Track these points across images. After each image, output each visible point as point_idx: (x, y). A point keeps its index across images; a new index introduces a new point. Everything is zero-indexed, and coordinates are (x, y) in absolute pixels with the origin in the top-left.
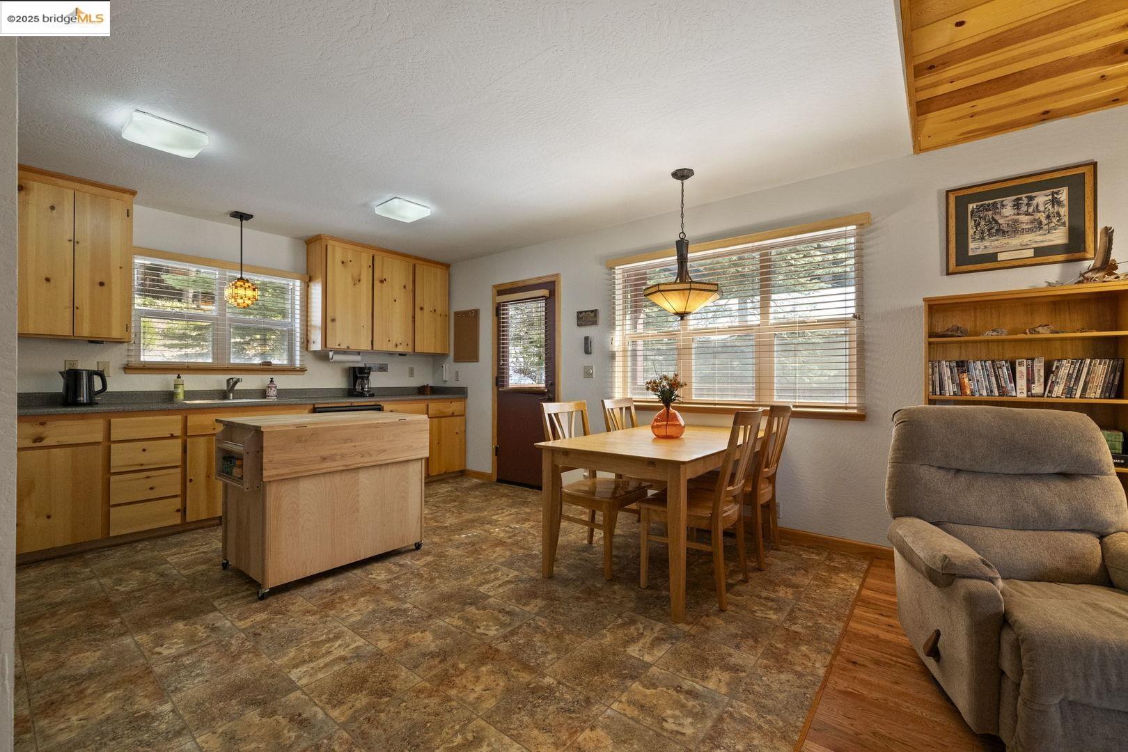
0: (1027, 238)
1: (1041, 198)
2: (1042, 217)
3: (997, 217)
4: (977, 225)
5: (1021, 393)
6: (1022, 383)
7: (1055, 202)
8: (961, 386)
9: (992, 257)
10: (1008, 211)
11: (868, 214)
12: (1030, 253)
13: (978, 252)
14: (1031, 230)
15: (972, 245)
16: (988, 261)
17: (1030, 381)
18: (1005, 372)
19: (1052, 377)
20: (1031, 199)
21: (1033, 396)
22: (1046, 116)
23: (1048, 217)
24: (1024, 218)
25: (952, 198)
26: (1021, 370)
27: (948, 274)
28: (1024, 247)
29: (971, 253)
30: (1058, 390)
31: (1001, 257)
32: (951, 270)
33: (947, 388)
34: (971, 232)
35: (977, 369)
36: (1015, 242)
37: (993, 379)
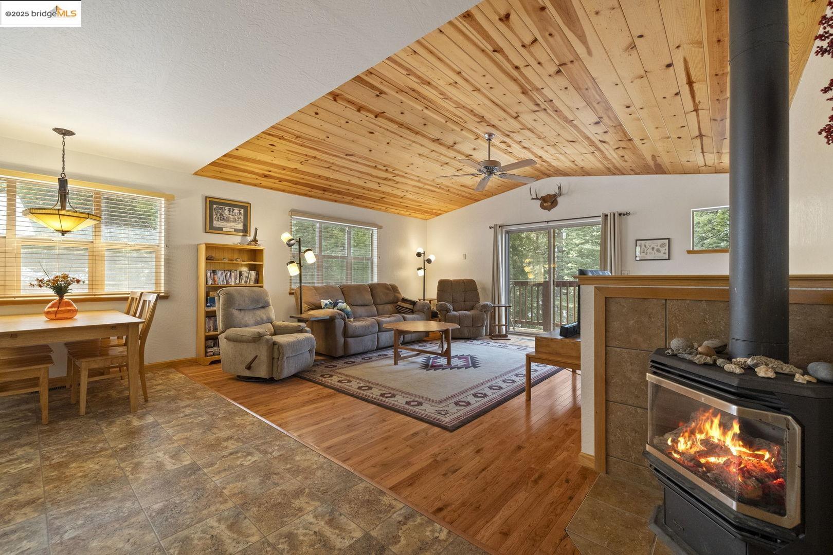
0: (232, 224)
1: (236, 211)
2: (236, 217)
3: (223, 213)
4: (217, 215)
5: (232, 283)
6: (233, 279)
7: (240, 213)
8: (214, 281)
9: (221, 229)
10: (226, 212)
11: (174, 196)
12: (233, 230)
13: (217, 226)
14: (233, 222)
15: (215, 222)
16: (220, 230)
17: (236, 279)
18: (228, 275)
19: (241, 277)
20: (233, 210)
21: (236, 284)
22: (239, 181)
23: (238, 218)
24: (231, 216)
25: (208, 200)
26: (233, 274)
27: (206, 232)
28: (231, 227)
29: (214, 226)
30: (243, 282)
31: (224, 229)
32: (207, 231)
33: (209, 281)
34: (214, 217)
35: (219, 273)
36: (229, 225)
37: (225, 278)
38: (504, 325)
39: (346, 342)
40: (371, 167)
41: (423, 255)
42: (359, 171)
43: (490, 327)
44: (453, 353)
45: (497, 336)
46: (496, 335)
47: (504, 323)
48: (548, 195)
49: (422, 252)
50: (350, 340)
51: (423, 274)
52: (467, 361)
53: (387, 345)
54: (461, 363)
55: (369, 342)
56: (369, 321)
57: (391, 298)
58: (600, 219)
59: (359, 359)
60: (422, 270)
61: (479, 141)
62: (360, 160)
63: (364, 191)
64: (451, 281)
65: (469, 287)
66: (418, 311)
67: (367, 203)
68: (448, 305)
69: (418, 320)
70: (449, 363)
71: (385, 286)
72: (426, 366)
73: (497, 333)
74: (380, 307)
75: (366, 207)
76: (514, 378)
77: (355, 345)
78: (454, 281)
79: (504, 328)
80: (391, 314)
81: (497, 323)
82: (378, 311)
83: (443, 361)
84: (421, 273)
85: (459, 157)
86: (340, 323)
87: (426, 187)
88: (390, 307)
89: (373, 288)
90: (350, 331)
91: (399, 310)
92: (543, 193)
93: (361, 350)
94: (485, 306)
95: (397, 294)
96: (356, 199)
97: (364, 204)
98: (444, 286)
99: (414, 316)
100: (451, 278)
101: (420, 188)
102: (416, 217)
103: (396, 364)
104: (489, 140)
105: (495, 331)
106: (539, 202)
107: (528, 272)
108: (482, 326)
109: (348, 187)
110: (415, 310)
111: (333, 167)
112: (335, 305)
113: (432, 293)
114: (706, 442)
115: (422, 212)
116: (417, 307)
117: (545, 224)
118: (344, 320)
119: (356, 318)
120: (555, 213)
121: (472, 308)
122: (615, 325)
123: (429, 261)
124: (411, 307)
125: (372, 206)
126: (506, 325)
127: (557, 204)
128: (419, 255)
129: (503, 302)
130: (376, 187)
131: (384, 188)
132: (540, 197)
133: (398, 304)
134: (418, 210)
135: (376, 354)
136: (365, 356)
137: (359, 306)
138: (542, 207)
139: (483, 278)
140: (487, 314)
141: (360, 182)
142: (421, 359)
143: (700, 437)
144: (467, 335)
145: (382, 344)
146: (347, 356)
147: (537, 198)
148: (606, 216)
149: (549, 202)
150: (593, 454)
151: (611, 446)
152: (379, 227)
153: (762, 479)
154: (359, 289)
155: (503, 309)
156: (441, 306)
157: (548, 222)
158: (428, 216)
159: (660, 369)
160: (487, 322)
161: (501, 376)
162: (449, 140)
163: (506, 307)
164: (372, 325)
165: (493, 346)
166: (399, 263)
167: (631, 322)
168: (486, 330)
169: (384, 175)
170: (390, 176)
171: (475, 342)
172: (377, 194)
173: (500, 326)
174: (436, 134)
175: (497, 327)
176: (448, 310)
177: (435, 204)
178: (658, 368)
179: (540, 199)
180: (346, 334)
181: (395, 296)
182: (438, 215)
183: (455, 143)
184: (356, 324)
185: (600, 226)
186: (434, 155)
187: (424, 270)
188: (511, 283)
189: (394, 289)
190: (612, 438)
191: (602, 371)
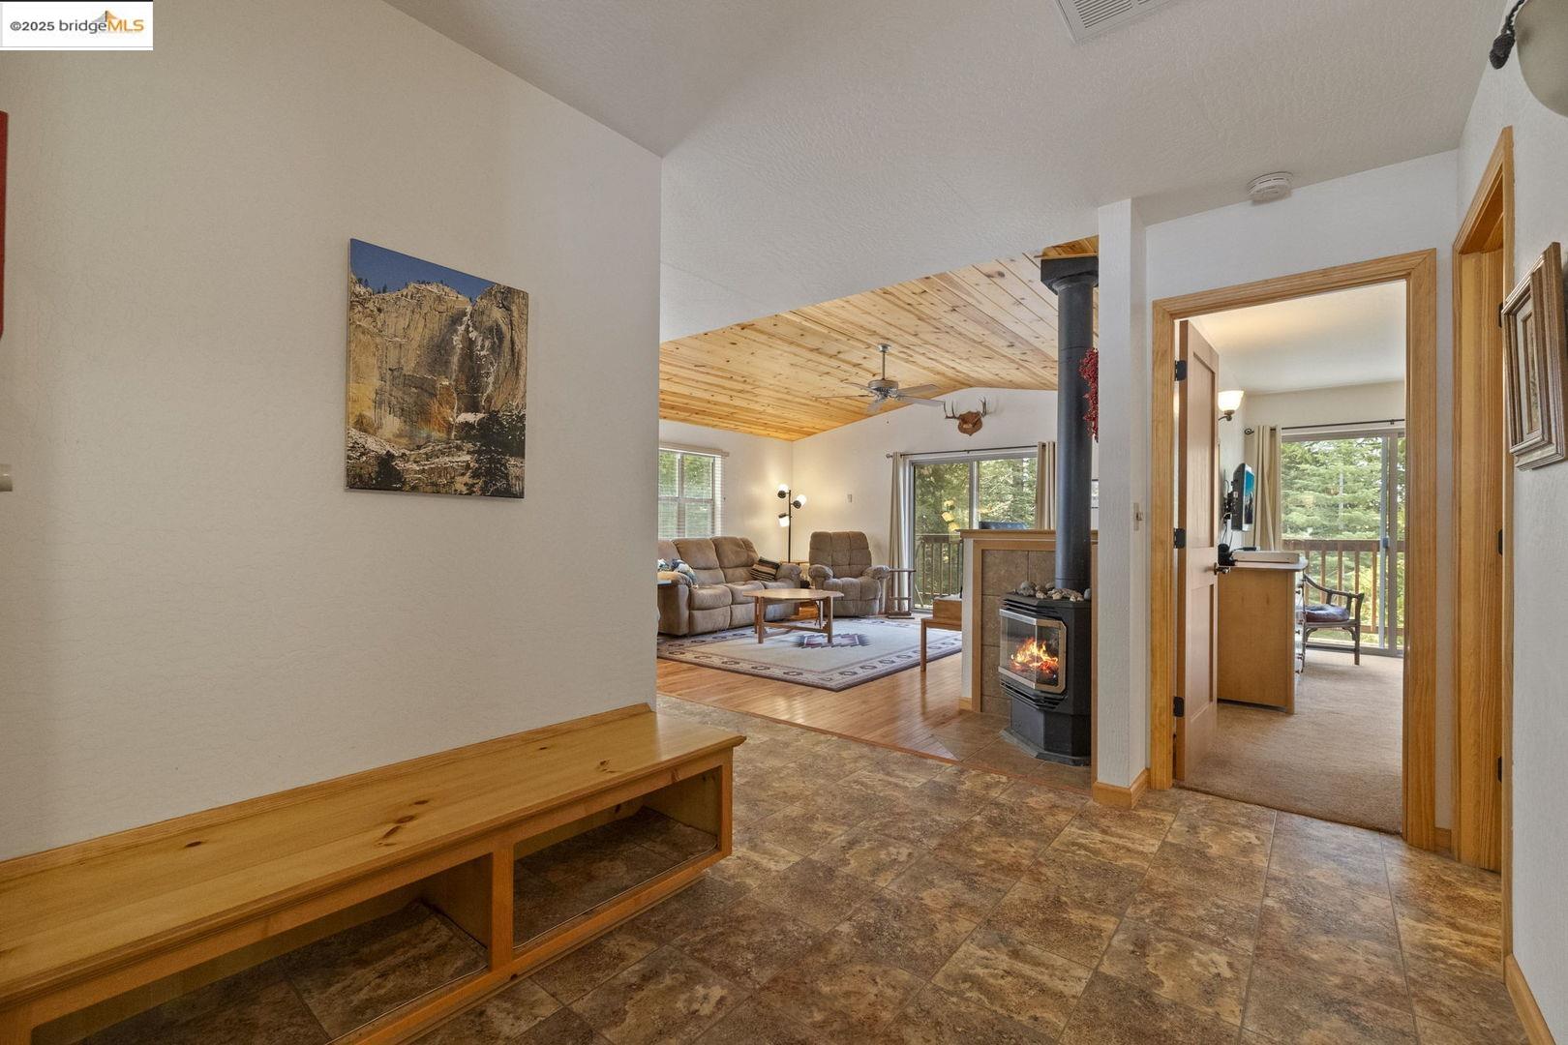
38: (906, 599)
39: (691, 616)
40: (726, 378)
41: (787, 495)
42: (705, 383)
43: (886, 602)
44: (835, 632)
45: (896, 614)
46: (892, 613)
47: (906, 596)
48: (969, 412)
49: (787, 491)
50: (697, 613)
51: (788, 524)
52: (854, 639)
53: (743, 622)
54: (845, 641)
55: (720, 617)
56: (721, 588)
57: (743, 558)
58: (1036, 450)
59: (709, 638)
60: (787, 518)
61: (870, 350)
62: (709, 371)
63: (709, 405)
64: (830, 534)
65: (856, 543)
66: (784, 577)
67: (708, 420)
68: (827, 568)
69: (783, 588)
70: (830, 641)
71: (734, 541)
72: (801, 644)
73: (896, 610)
74: (730, 572)
75: (707, 425)
76: (910, 654)
77: (702, 621)
78: (834, 534)
79: (906, 602)
80: (746, 581)
81: (896, 596)
82: (725, 576)
83: (822, 639)
84: (785, 522)
85: (844, 366)
86: (683, 590)
87: (797, 400)
88: (742, 572)
89: (717, 544)
90: (697, 602)
91: (754, 576)
92: (963, 410)
93: (710, 627)
94: (879, 571)
95: (752, 554)
96: (694, 415)
97: (706, 421)
98: (821, 543)
99: (778, 583)
100: (830, 528)
101: (787, 401)
102: (777, 437)
103: (760, 642)
104: (884, 352)
105: (893, 608)
106: (957, 422)
107: (949, 522)
108: (875, 599)
109: (686, 401)
110: (779, 574)
111: (675, 379)
112: (675, 566)
113: (802, 553)
114: (1032, 656)
115: (788, 431)
116: (782, 572)
117: (965, 454)
118: (689, 587)
119: (702, 586)
120: (979, 439)
121: (861, 574)
122: (990, 575)
123: (797, 505)
124: (773, 571)
125: (715, 423)
126: (909, 599)
127: (981, 426)
128: (782, 495)
129: (906, 565)
130: (726, 400)
131: (737, 402)
132: (957, 416)
133: (754, 567)
134: (781, 428)
135: (731, 634)
136: (715, 635)
137: (700, 569)
138: (961, 429)
139: (876, 531)
140: (882, 582)
141: (706, 396)
142: (793, 637)
143: (1028, 653)
144: (853, 611)
145: (736, 622)
146: (693, 634)
147: (954, 417)
148: (1044, 446)
149: (970, 422)
150: (970, 696)
151: (985, 686)
152: (725, 454)
153: (1054, 671)
154: (699, 544)
155: (906, 574)
156: (816, 570)
157: (968, 451)
158: (794, 436)
159: (1012, 605)
160: (883, 593)
161: (895, 652)
162: (833, 349)
163: (910, 572)
164: (724, 594)
165: (889, 625)
166: (752, 508)
167: (1002, 572)
168: (880, 605)
169: (740, 386)
170: (748, 387)
171: (863, 621)
172: (725, 409)
173: (901, 599)
174: (816, 343)
175: (896, 602)
176: (826, 577)
177: (806, 421)
178: (1011, 605)
179: (958, 418)
180: (691, 604)
181: (748, 556)
182: (809, 434)
183: (839, 353)
184: (704, 593)
185: (1036, 459)
186: (810, 364)
187: (790, 517)
188: (917, 538)
189: (747, 546)
190: (986, 678)
191: (979, 618)
